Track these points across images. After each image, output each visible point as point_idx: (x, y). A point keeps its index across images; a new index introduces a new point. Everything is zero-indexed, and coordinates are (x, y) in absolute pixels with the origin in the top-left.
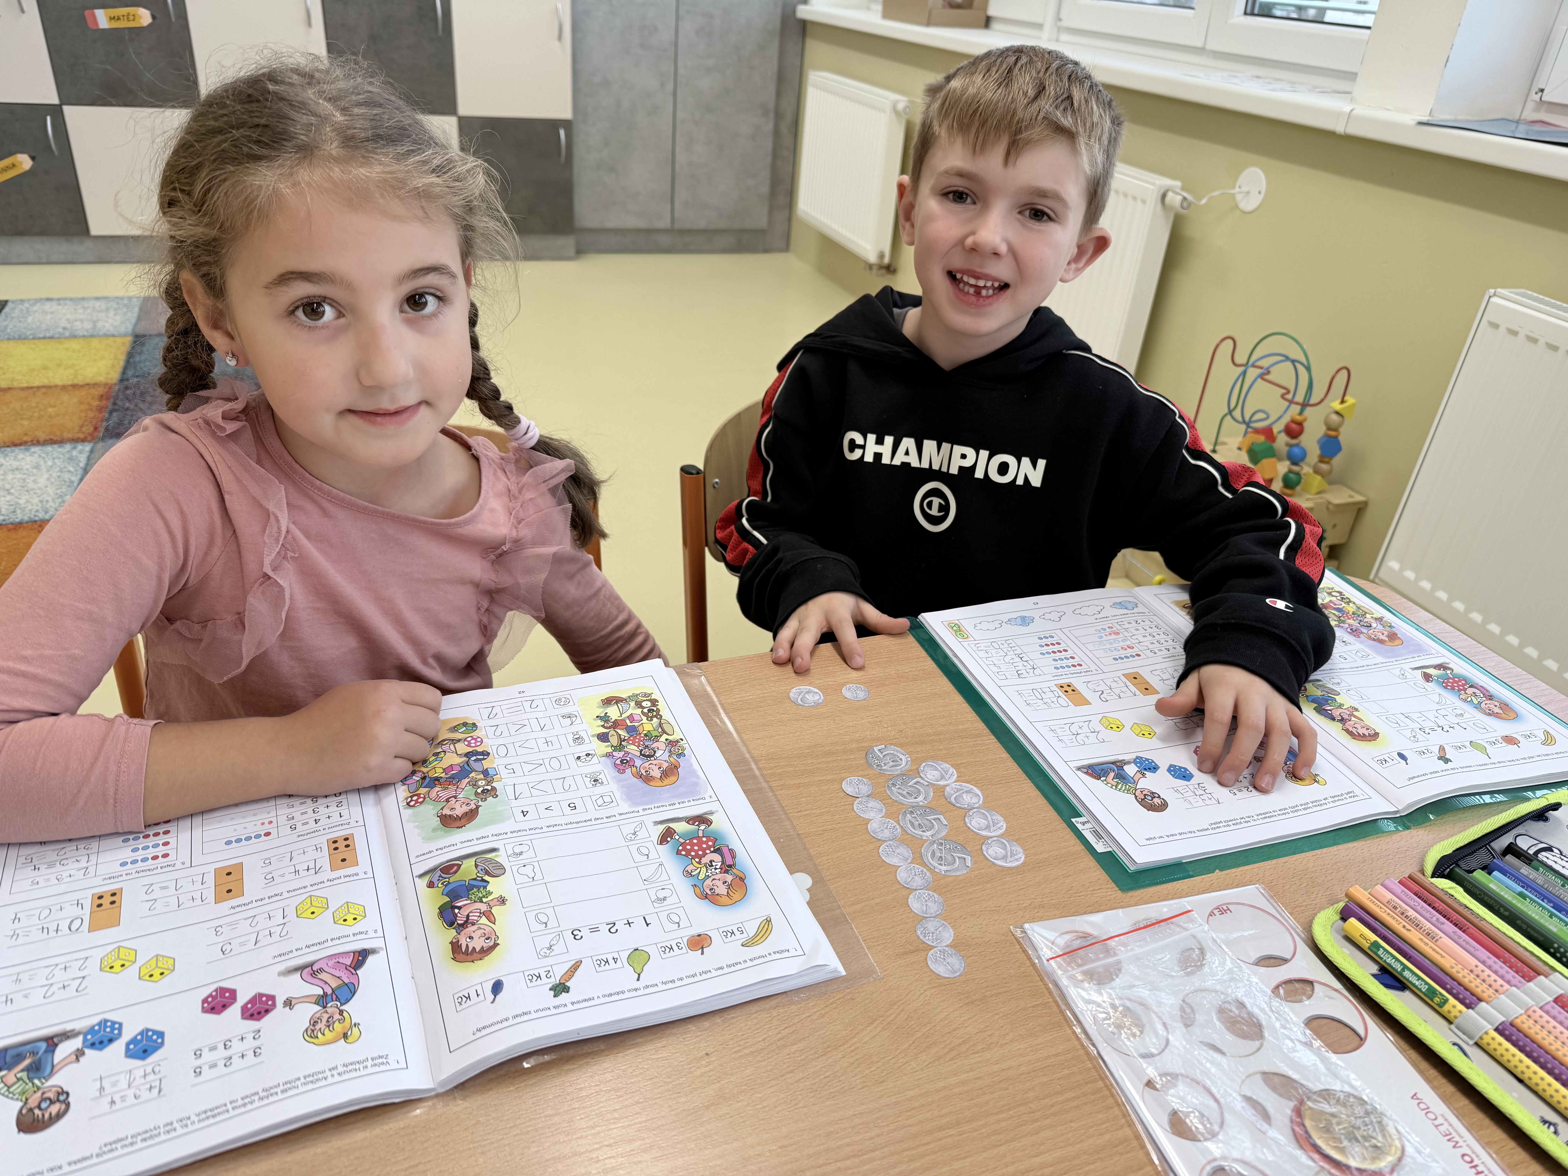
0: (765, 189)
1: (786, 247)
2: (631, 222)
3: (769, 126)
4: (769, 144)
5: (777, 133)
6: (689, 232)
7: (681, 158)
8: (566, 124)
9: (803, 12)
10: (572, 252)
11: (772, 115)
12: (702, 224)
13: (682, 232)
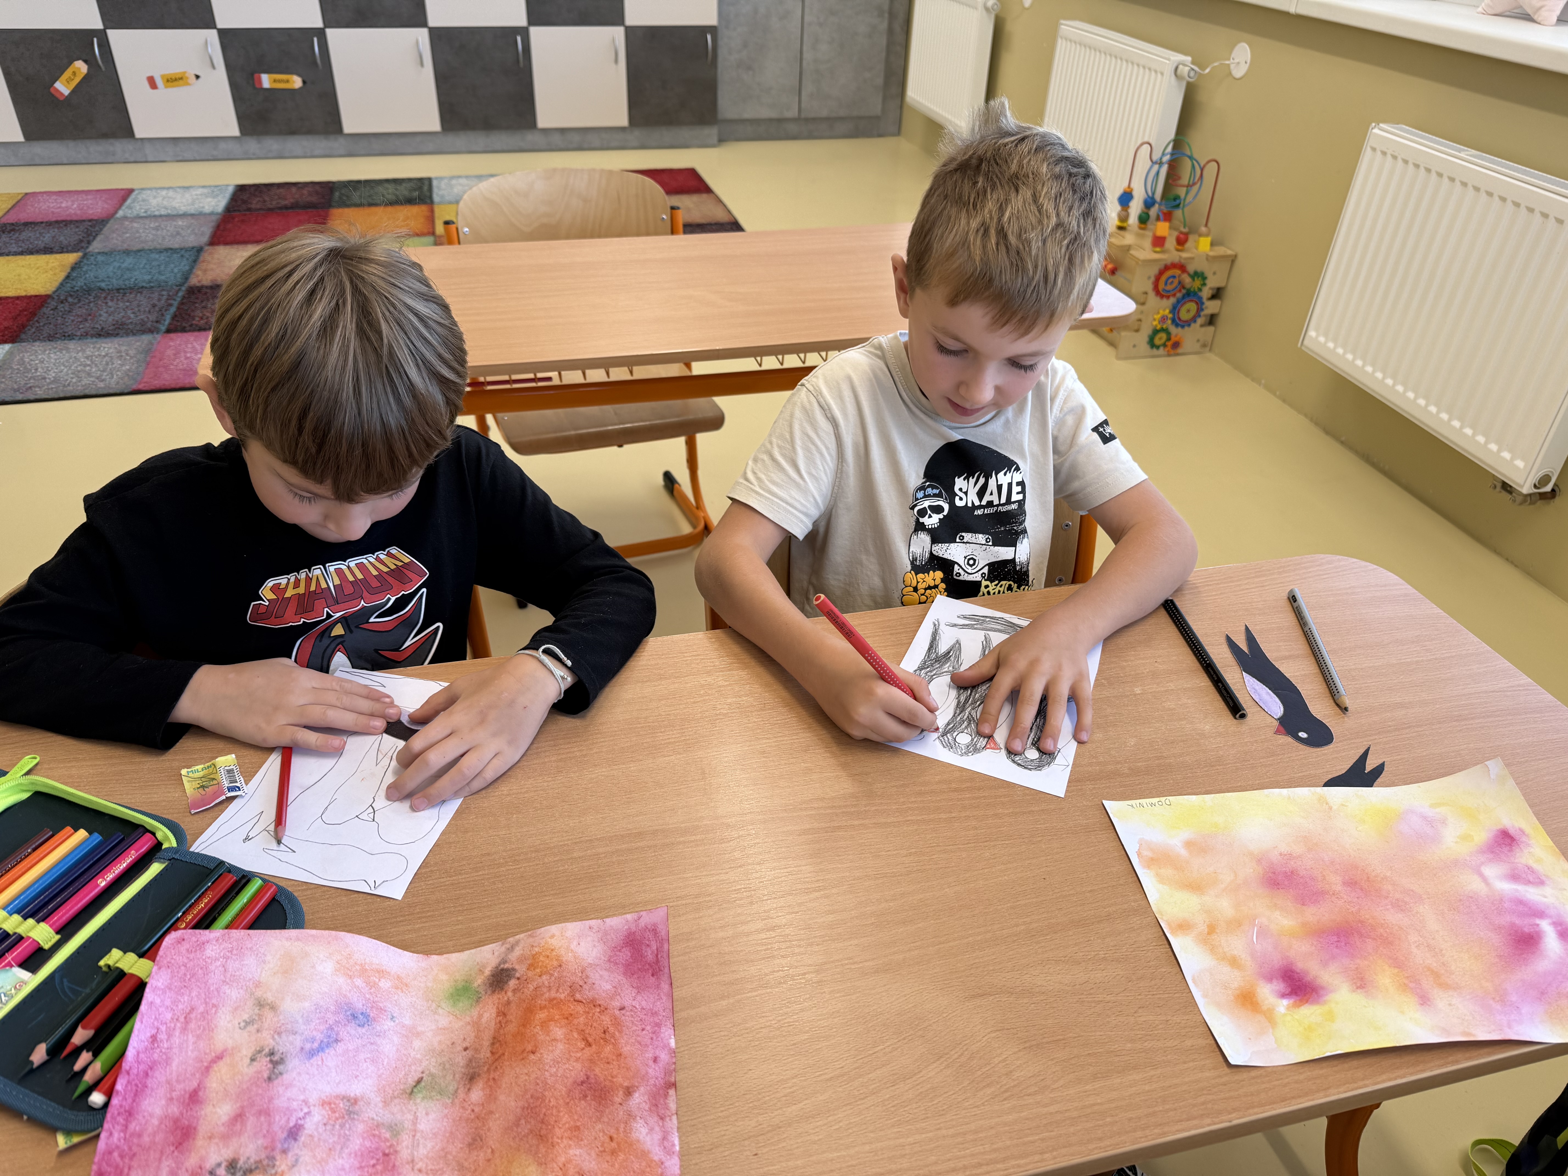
0: (880, 81)
1: (898, 132)
2: (765, 113)
3: (884, 25)
4: (884, 41)
5: (890, 31)
6: (814, 120)
7: (808, 56)
8: (712, 29)
10: (715, 139)
11: (886, 15)
12: (824, 113)
13: (807, 120)
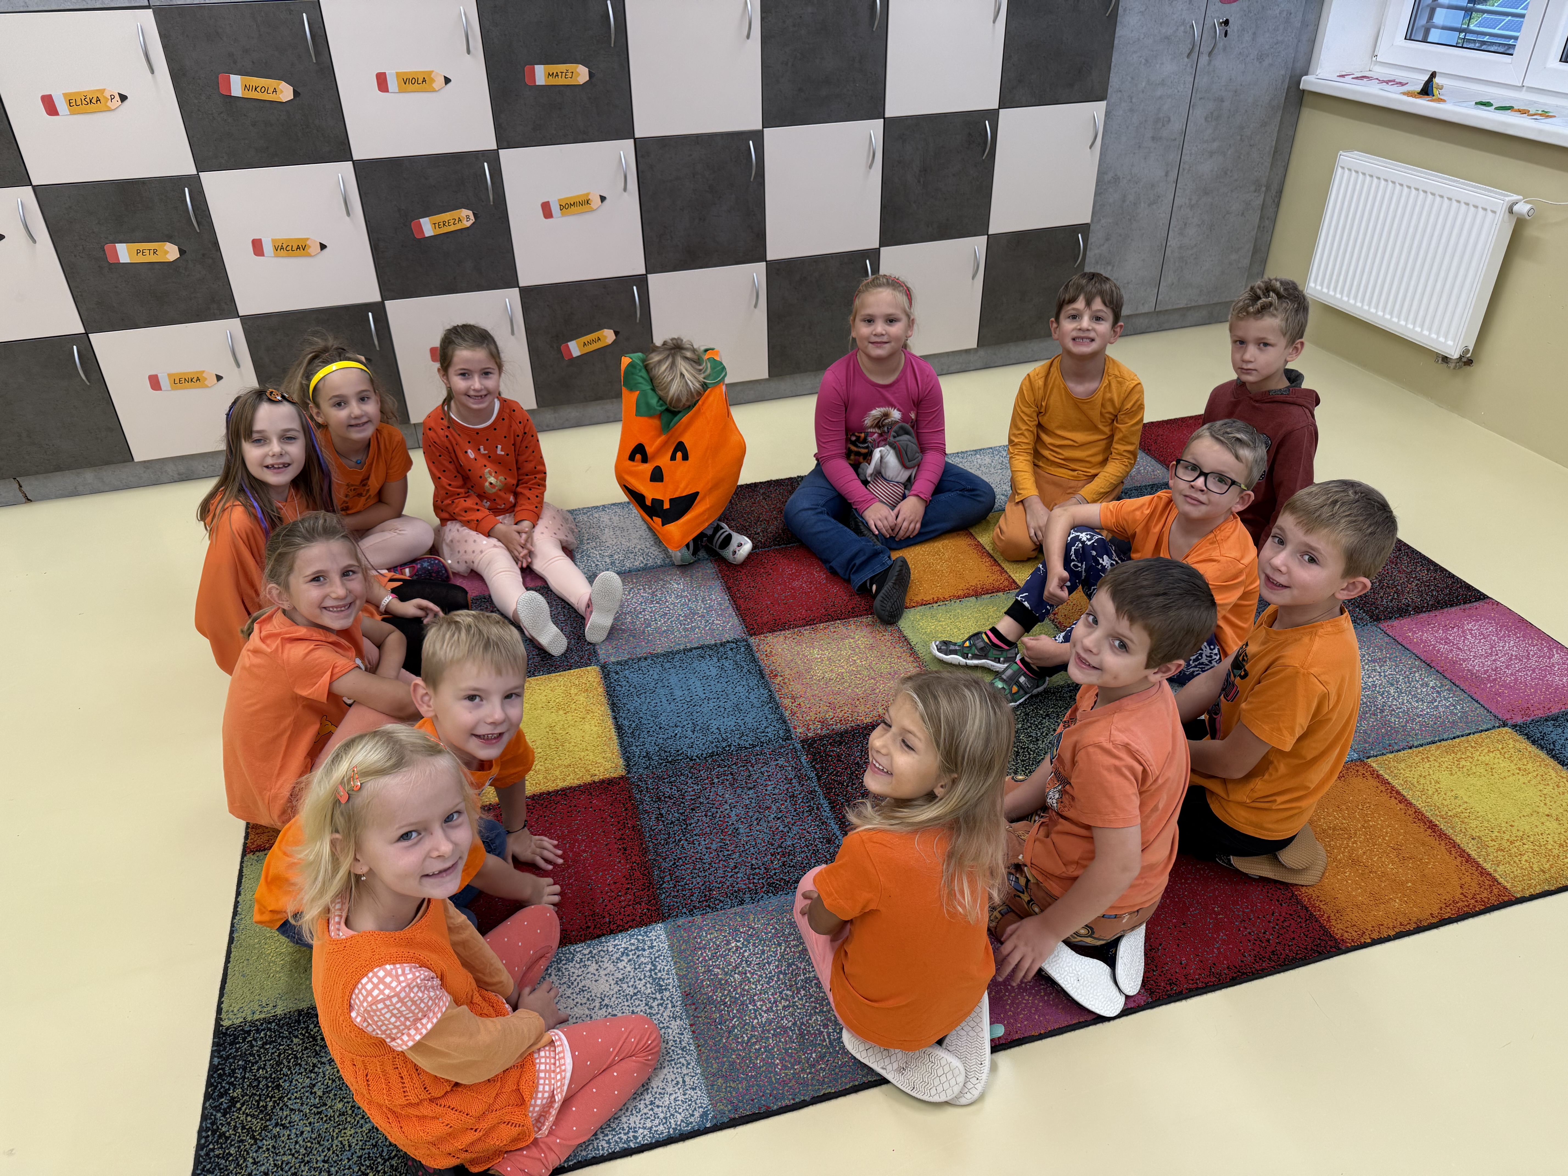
3: (1259, 201)
5: (1264, 206)
6: (1169, 311)
8: (1085, 227)
9: (1309, 82)
12: (1181, 304)
13: (1163, 312)
